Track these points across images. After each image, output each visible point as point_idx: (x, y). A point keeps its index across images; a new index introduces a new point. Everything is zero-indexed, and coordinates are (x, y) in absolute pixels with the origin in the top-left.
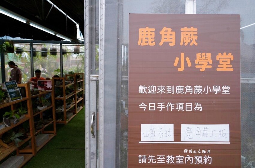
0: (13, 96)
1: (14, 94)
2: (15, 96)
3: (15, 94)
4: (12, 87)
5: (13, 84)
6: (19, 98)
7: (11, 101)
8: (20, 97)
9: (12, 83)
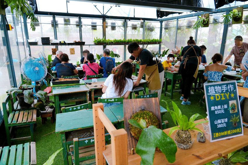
0: (220, 126)
1: (223, 121)
2: (225, 125)
3: (226, 120)
4: (223, 99)
5: (227, 91)
6: (234, 131)
7: (212, 141)
8: (238, 130)
9: (224, 88)
